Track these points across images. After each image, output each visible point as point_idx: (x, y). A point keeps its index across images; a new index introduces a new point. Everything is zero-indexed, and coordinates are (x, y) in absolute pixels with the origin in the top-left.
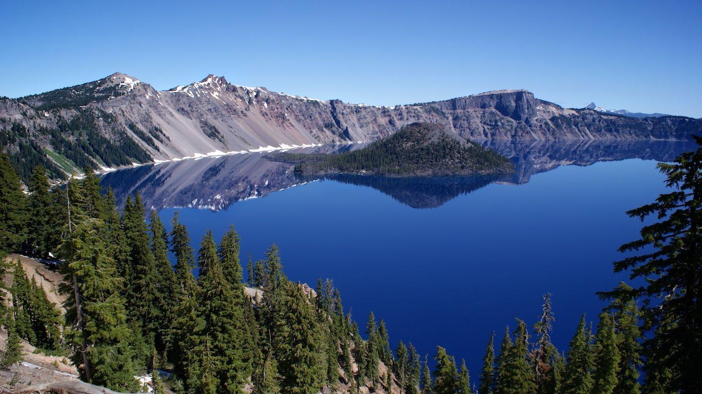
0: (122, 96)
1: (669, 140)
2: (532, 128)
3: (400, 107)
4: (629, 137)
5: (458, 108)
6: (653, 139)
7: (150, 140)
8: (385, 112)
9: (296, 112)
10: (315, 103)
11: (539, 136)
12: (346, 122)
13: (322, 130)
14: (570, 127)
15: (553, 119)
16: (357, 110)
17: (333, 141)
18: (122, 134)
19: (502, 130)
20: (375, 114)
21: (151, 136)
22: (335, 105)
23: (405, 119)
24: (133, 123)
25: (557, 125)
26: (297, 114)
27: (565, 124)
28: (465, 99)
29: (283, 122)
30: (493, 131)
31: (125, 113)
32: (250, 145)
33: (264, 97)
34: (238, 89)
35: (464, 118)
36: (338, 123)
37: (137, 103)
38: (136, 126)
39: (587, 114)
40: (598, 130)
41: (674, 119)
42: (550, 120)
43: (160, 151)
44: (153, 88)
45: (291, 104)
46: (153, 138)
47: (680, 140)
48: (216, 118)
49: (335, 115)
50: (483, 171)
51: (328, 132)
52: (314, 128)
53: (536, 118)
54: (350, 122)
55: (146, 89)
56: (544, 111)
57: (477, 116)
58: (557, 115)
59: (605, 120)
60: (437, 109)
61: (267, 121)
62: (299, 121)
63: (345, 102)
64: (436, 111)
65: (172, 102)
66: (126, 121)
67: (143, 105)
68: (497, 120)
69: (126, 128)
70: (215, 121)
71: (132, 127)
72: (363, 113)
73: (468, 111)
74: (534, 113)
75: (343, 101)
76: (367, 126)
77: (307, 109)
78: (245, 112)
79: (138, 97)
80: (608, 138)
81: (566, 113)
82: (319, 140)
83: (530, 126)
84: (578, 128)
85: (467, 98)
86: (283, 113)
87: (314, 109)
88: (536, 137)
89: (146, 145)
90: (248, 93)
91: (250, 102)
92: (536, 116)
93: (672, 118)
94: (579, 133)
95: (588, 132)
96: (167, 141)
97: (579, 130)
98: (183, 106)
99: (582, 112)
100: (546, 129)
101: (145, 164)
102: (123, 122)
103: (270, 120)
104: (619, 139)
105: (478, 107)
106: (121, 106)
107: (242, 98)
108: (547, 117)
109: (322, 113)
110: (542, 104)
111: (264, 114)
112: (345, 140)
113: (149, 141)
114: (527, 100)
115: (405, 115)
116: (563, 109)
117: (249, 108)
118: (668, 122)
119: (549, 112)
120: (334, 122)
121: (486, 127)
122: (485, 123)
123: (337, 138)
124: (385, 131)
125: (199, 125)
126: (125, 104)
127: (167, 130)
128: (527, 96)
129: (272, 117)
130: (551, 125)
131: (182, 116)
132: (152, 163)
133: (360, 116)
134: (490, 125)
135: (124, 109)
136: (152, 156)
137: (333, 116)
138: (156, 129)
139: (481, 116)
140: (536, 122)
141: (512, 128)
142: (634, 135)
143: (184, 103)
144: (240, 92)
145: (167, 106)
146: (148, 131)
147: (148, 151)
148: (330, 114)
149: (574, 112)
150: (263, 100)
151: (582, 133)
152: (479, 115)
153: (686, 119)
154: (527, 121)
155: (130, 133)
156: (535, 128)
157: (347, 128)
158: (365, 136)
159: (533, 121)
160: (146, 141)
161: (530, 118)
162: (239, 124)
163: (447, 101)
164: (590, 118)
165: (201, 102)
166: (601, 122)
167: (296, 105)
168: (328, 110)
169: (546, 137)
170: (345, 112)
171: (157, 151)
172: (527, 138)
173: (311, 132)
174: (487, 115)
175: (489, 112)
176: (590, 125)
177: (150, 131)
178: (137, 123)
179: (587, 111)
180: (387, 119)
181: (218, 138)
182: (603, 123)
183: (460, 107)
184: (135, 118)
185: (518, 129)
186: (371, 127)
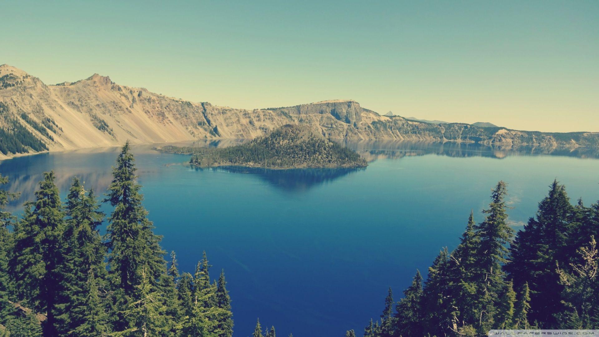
0: (13, 87)
1: (457, 141)
2: (359, 130)
3: (258, 111)
4: (428, 138)
5: (302, 113)
6: (445, 140)
7: (44, 130)
8: (246, 114)
9: (173, 111)
10: (189, 104)
11: (364, 137)
12: (215, 121)
13: (196, 128)
14: (386, 130)
15: (374, 123)
16: (224, 112)
17: (206, 137)
18: (15, 123)
19: (336, 131)
20: (238, 115)
21: (45, 127)
22: (206, 106)
23: (262, 121)
24: (25, 113)
25: (377, 128)
26: (174, 113)
27: (382, 127)
28: (307, 106)
29: (163, 119)
30: (330, 131)
31: (17, 103)
32: (137, 138)
33: (146, 97)
34: (122, 88)
35: (307, 121)
36: (209, 122)
37: (28, 95)
38: (28, 117)
39: (397, 120)
40: (406, 132)
41: (460, 125)
42: (372, 124)
43: (55, 140)
44: (42, 82)
45: (169, 104)
46: (46, 128)
47: (464, 141)
48: (104, 113)
49: (206, 115)
50: (345, 165)
51: (201, 130)
52: (189, 125)
53: (361, 122)
54: (218, 121)
55: (35, 83)
56: (366, 117)
57: (317, 120)
58: (376, 120)
59: (411, 125)
60: (286, 113)
61: (149, 118)
62: (177, 119)
63: (213, 104)
64: (285, 114)
65: (62, 96)
66: (18, 111)
67: (33, 97)
68: (333, 123)
69: (19, 117)
70: (104, 116)
71: (24, 117)
72: (229, 114)
73: (309, 116)
74: (359, 119)
75: (212, 104)
76: (232, 125)
77: (183, 109)
78: (129, 109)
79: (28, 90)
80: (414, 139)
81: (383, 119)
82: (194, 136)
83: (358, 128)
84: (392, 130)
85: (309, 106)
86: (162, 112)
87: (188, 109)
88: (362, 137)
89: (40, 135)
90: (131, 92)
91: (134, 100)
92: (361, 121)
93: (458, 125)
94: (393, 135)
95: (399, 134)
96: (60, 132)
97: (392, 132)
98: (72, 100)
99: (394, 118)
100: (369, 131)
101: (40, 152)
102: (15, 112)
103: (152, 117)
104: (421, 140)
105: (317, 113)
106: (12, 97)
107: (126, 97)
108: (369, 122)
109: (195, 113)
110: (365, 112)
111: (147, 112)
112: (215, 136)
113: (42, 131)
114: (355, 108)
115: (262, 117)
116: (380, 116)
117: (132, 106)
118: (455, 128)
119: (370, 118)
120: (205, 121)
121: (324, 128)
122: (323, 126)
123: (208, 135)
124: (246, 130)
125: (89, 118)
126: (15, 95)
127: (60, 122)
128: (355, 105)
129: (153, 114)
130: (372, 128)
131: (72, 109)
132: (47, 151)
133: (226, 117)
134: (327, 127)
135: (15, 100)
136: (47, 145)
137: (204, 116)
138: (49, 120)
139: (320, 120)
140: (361, 126)
141: (343, 130)
142: (432, 137)
143: (74, 98)
144: (124, 91)
145: (57, 100)
146: (41, 121)
147: (43, 140)
148: (201, 114)
149: (388, 118)
150: (145, 99)
151: (395, 134)
152: (319, 119)
153: (468, 126)
154: (355, 125)
155: (23, 122)
156: (360, 130)
157: (216, 126)
158: (231, 133)
159: (359, 125)
160: (40, 131)
161: (357, 122)
162: (125, 119)
163: (293, 107)
164: (400, 123)
165: (89, 98)
166: (408, 127)
167: (173, 105)
168: (200, 111)
169: (370, 138)
170: (213, 113)
171: (51, 141)
172: (355, 138)
173: (187, 129)
174: (324, 119)
175: (325, 117)
176: (400, 128)
177: (43, 121)
178: (29, 113)
179: (398, 118)
180: (248, 120)
181: (107, 131)
182: (409, 127)
183: (303, 112)
184: (27, 109)
185: (348, 131)
186: (236, 126)
